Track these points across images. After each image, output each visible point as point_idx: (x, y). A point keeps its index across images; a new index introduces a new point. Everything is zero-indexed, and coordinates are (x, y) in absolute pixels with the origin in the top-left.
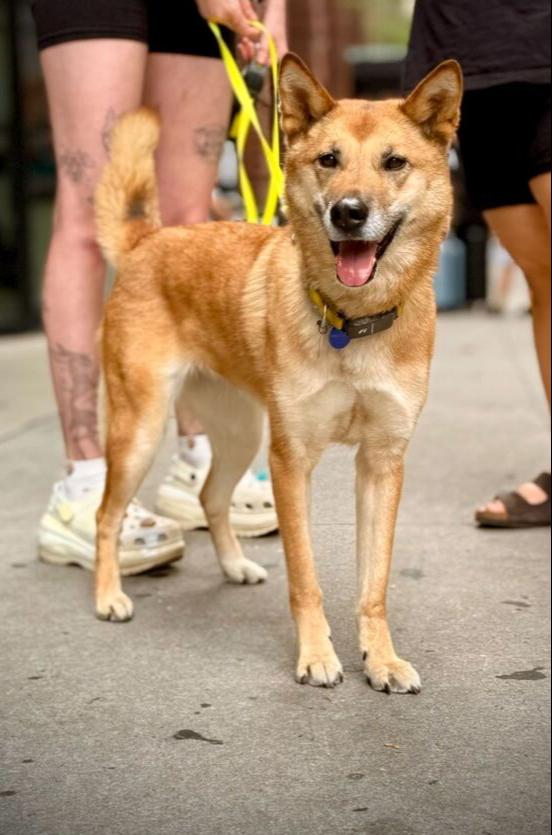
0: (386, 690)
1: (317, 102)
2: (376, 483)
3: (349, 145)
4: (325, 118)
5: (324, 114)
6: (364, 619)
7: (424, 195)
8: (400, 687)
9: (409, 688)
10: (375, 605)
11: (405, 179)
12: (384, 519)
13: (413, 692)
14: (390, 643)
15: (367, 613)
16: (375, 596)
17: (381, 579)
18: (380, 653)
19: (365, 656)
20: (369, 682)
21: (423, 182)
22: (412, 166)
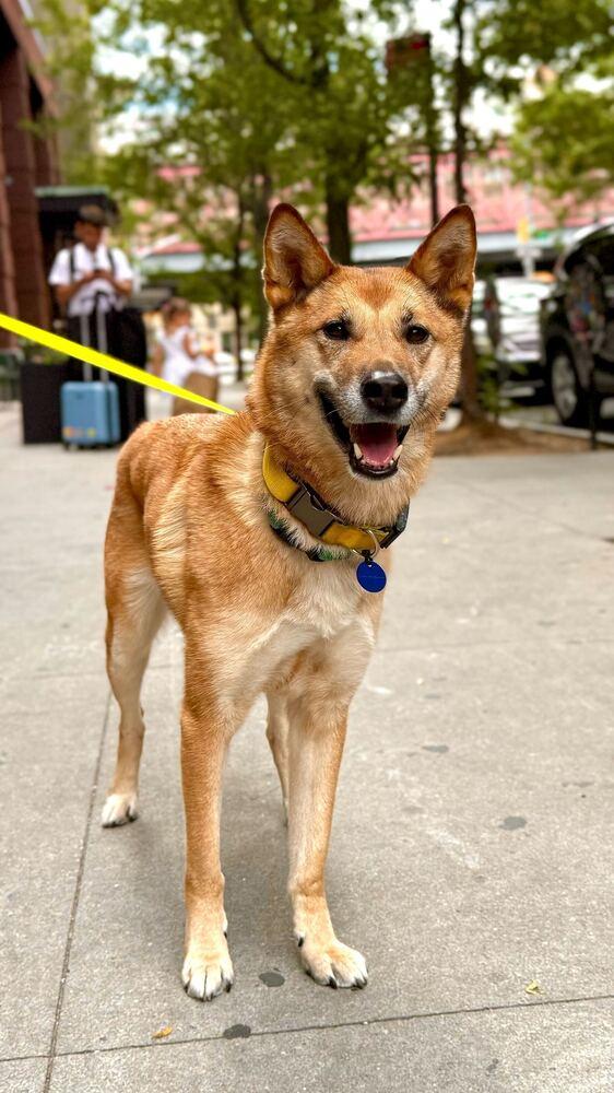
0: (332, 984)
1: (313, 266)
2: (317, 740)
3: (361, 312)
4: (327, 284)
5: (324, 278)
6: (300, 898)
7: (443, 376)
8: (343, 981)
9: (353, 981)
10: (313, 882)
11: (429, 354)
12: (325, 781)
13: (358, 986)
14: (330, 924)
15: (304, 892)
16: (313, 871)
17: (320, 852)
18: (319, 938)
19: (301, 942)
20: (309, 973)
21: (442, 360)
22: (435, 339)
